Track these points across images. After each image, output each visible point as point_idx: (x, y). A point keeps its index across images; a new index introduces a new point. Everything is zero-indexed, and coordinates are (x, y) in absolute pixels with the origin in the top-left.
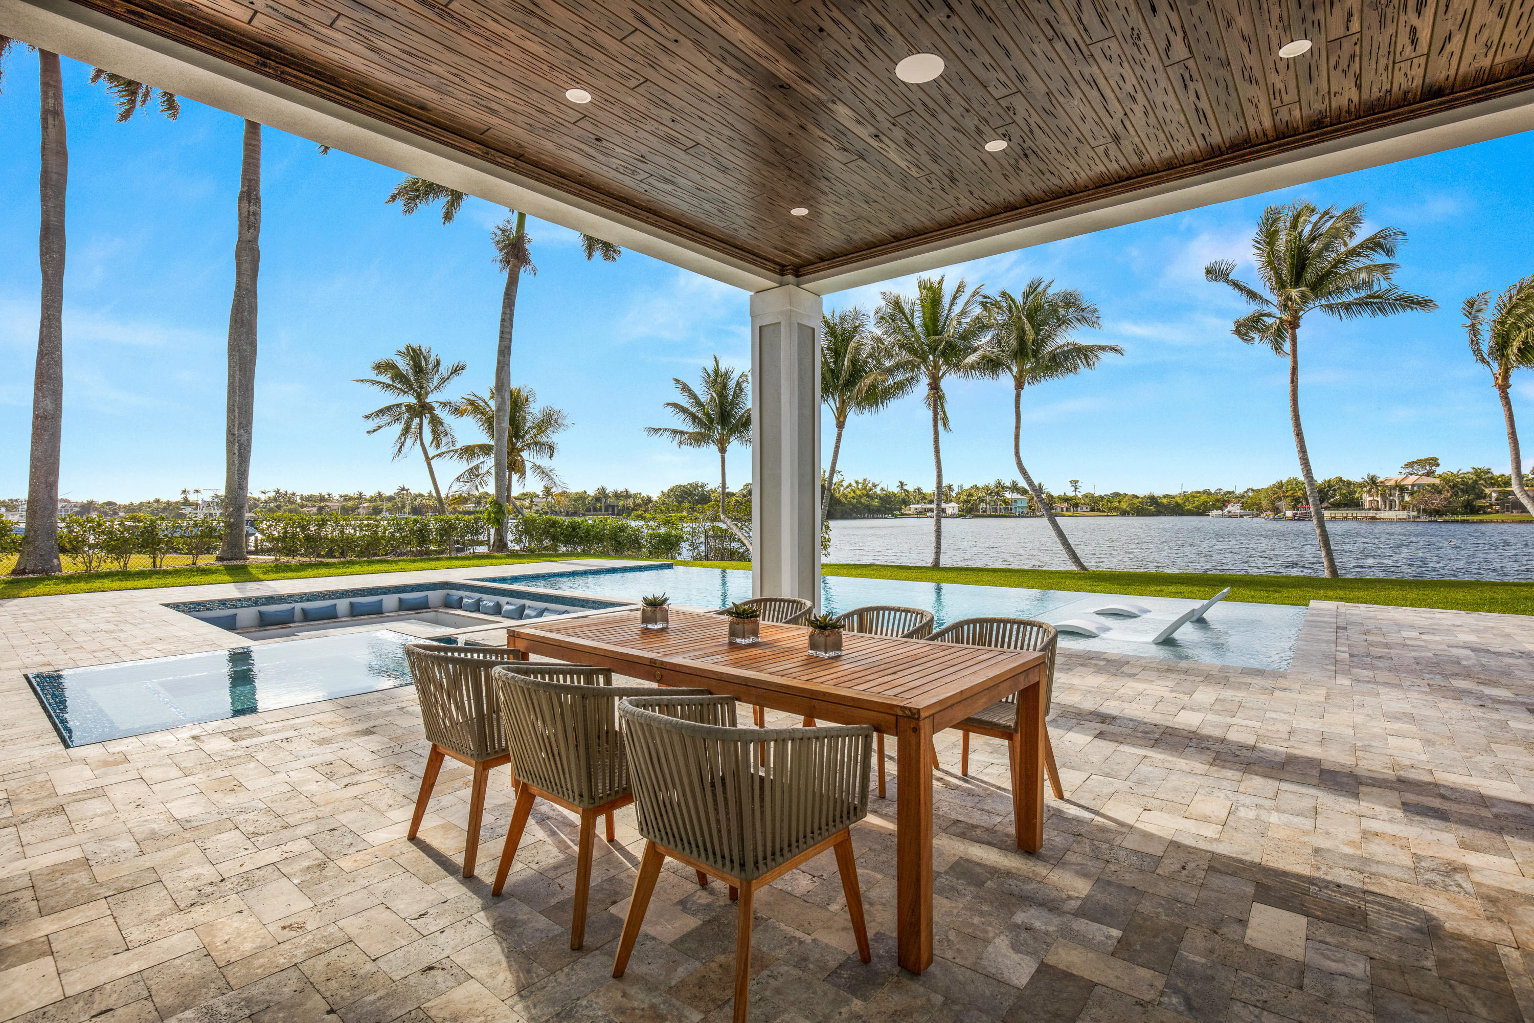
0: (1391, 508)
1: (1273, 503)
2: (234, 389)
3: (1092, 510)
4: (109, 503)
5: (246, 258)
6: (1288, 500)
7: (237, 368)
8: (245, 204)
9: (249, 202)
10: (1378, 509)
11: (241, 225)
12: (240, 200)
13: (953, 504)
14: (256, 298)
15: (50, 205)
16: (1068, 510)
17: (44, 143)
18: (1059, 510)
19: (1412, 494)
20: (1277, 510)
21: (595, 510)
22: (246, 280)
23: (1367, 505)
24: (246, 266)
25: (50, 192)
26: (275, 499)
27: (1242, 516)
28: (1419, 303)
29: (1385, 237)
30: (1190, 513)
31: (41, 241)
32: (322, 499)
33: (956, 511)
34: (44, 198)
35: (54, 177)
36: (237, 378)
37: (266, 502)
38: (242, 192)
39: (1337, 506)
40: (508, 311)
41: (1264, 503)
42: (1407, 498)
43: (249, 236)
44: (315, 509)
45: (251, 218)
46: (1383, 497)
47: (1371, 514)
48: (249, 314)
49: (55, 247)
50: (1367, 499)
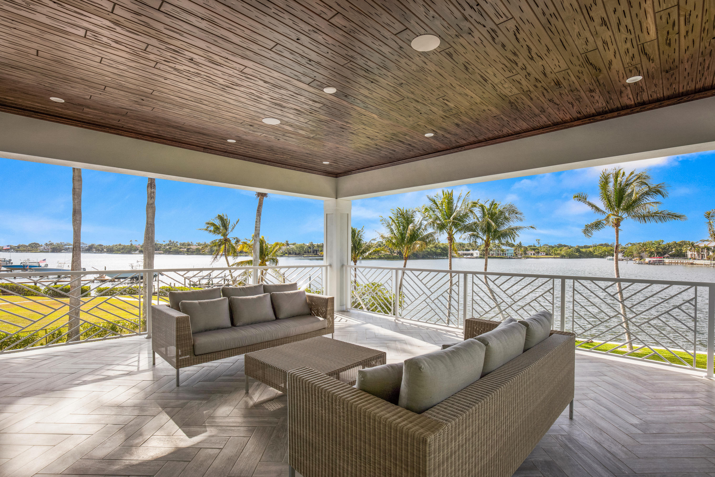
0: (702, 258)
1: (639, 253)
2: (146, 266)
3: (547, 254)
4: (100, 245)
5: (150, 211)
6: (647, 253)
7: (147, 257)
8: (149, 189)
9: (151, 188)
10: (695, 259)
11: (148, 198)
12: (148, 187)
13: (477, 251)
14: (154, 227)
15: (76, 201)
16: (534, 254)
17: (73, 177)
18: (530, 254)
19: (713, 252)
20: (641, 258)
21: (308, 252)
22: (150, 220)
23: (689, 256)
24: (150, 214)
25: (76, 197)
26: (169, 245)
27: (623, 260)
28: (678, 217)
29: (661, 187)
30: (597, 257)
31: (73, 216)
32: (189, 245)
33: (478, 255)
34: (74, 199)
35: (77, 190)
36: (147, 261)
37: (165, 246)
38: (148, 184)
39: (673, 256)
40: (258, 218)
41: (635, 253)
42: (711, 253)
43: (151, 202)
44: (186, 249)
45: (152, 194)
46: (698, 252)
47: (691, 261)
48: (152, 234)
49: (78, 218)
50: (689, 253)
